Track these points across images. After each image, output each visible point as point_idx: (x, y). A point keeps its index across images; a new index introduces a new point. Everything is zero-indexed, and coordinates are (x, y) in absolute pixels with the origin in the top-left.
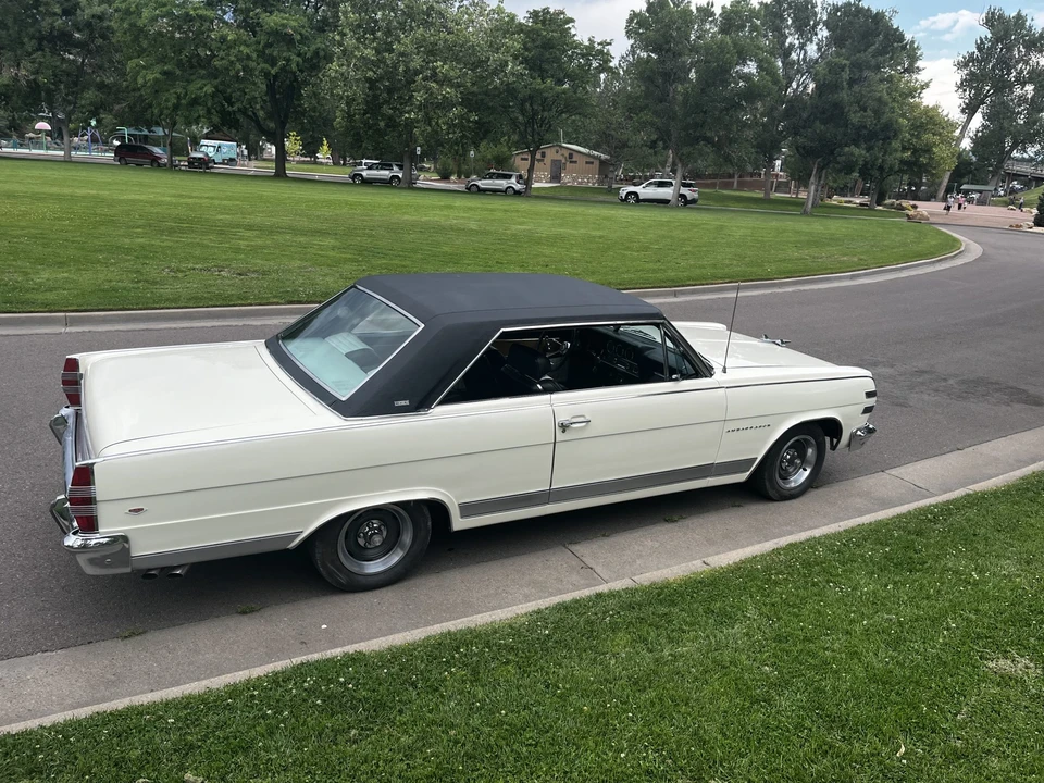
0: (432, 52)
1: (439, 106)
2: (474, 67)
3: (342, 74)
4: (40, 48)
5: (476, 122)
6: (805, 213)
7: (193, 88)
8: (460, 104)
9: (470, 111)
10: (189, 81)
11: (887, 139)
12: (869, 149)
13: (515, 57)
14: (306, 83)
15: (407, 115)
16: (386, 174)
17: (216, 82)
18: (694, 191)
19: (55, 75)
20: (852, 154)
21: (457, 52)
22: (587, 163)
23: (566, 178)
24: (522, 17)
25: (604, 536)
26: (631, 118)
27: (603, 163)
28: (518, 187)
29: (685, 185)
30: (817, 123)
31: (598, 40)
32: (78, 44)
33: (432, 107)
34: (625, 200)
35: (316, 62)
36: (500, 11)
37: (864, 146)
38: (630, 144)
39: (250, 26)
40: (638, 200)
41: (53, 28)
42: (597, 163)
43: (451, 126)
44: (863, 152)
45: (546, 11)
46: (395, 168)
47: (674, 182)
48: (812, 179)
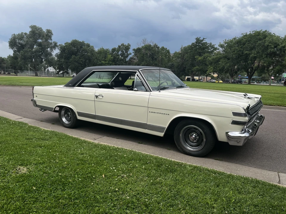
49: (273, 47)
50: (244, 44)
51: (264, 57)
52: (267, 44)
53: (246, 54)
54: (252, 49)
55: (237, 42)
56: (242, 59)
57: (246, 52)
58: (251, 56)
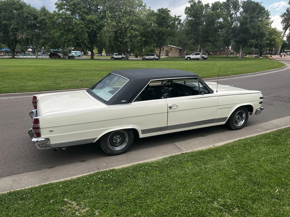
0: (132, 22)
1: (134, 37)
2: (143, 25)
3: (108, 30)
4: (28, 29)
5: (144, 40)
6: (239, 60)
7: (69, 37)
8: (140, 36)
9: (143, 38)
10: (67, 35)
11: (262, 37)
12: (256, 41)
13: (154, 22)
14: (98, 33)
15: (125, 40)
16: (120, 56)
17: (75, 35)
18: (206, 56)
19: (32, 36)
20: (252, 42)
21: (139, 22)
22: (176, 50)
23: (170, 55)
24: (156, 11)
25: (183, 140)
26: (187, 36)
27: (180, 50)
28: (157, 58)
29: (204, 54)
30: (241, 34)
31: (177, 16)
32: (38, 27)
33: (132, 37)
34: (187, 59)
35: (100, 27)
36: (149, 10)
37: (255, 39)
38: (187, 44)
39: (83, 19)
40: (191, 59)
41: (31, 23)
42: (178, 50)
43: (138, 42)
44: (255, 41)
45: (162, 9)
46: (123, 55)
47: (200, 53)
48: (240, 50)
57: (5, 22)
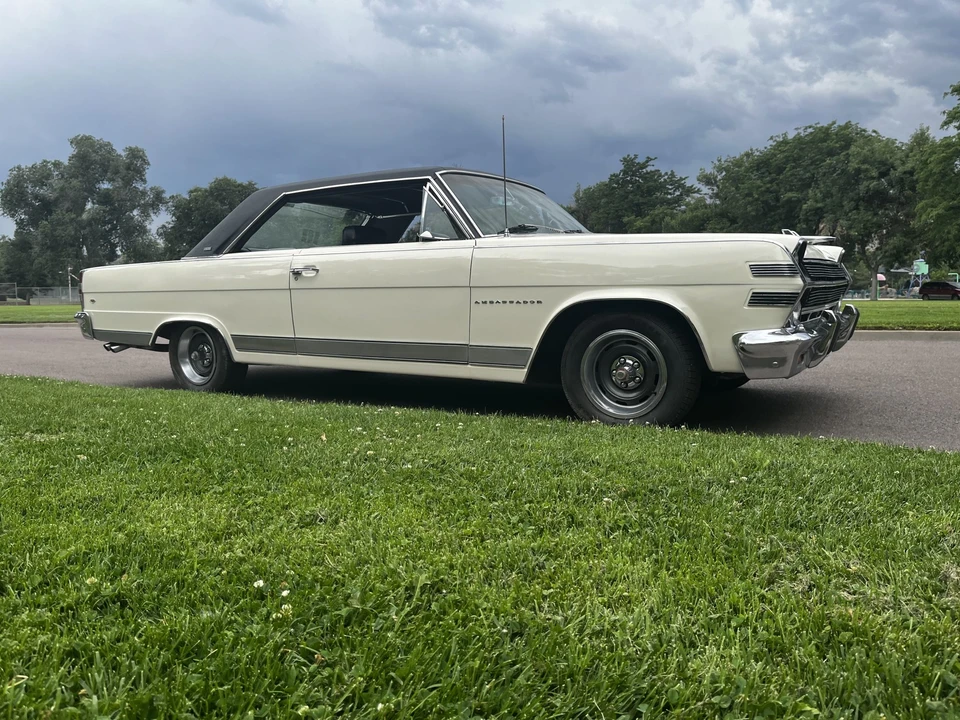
19: (865, 228)
32: (893, 200)
49: (874, 173)
50: (780, 170)
51: (846, 208)
52: (853, 165)
53: (789, 201)
54: (806, 185)
55: (758, 165)
56: (777, 217)
57: (790, 194)
58: (805, 206)
